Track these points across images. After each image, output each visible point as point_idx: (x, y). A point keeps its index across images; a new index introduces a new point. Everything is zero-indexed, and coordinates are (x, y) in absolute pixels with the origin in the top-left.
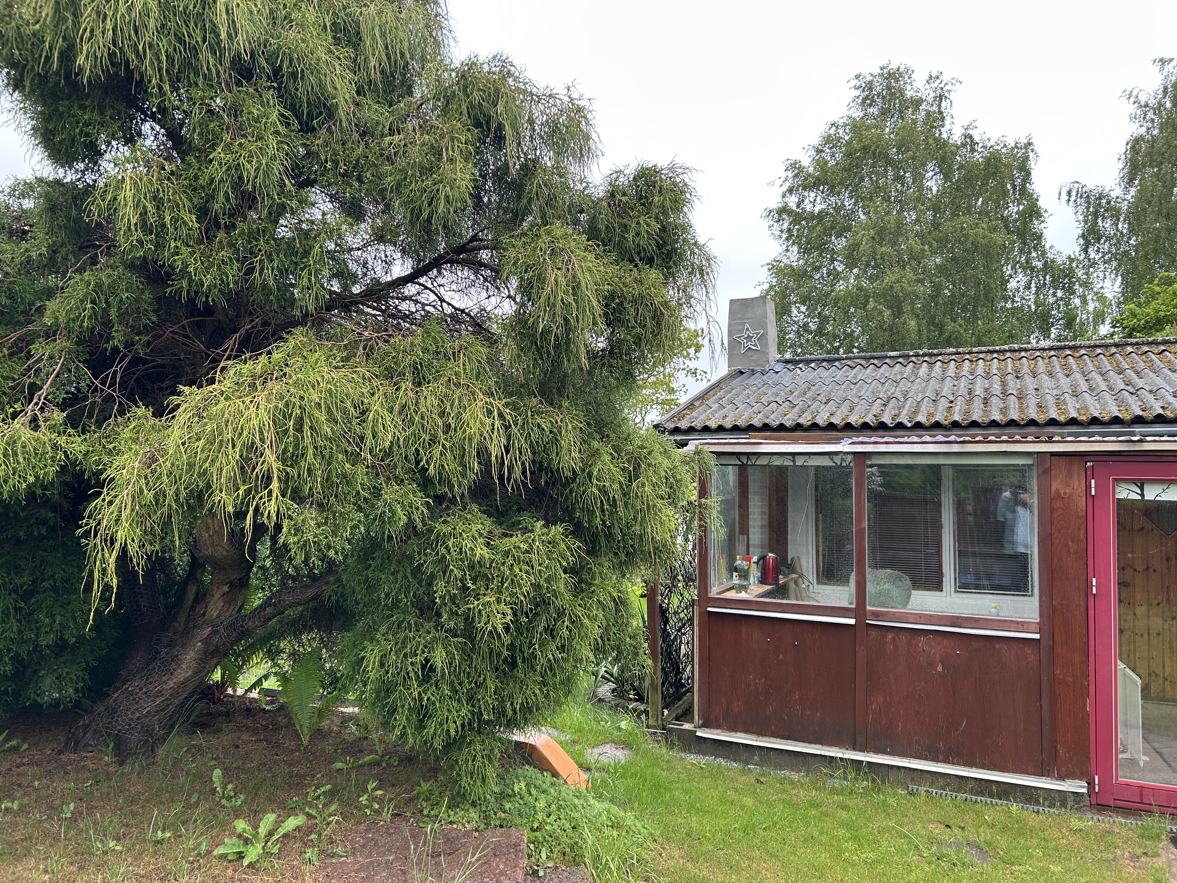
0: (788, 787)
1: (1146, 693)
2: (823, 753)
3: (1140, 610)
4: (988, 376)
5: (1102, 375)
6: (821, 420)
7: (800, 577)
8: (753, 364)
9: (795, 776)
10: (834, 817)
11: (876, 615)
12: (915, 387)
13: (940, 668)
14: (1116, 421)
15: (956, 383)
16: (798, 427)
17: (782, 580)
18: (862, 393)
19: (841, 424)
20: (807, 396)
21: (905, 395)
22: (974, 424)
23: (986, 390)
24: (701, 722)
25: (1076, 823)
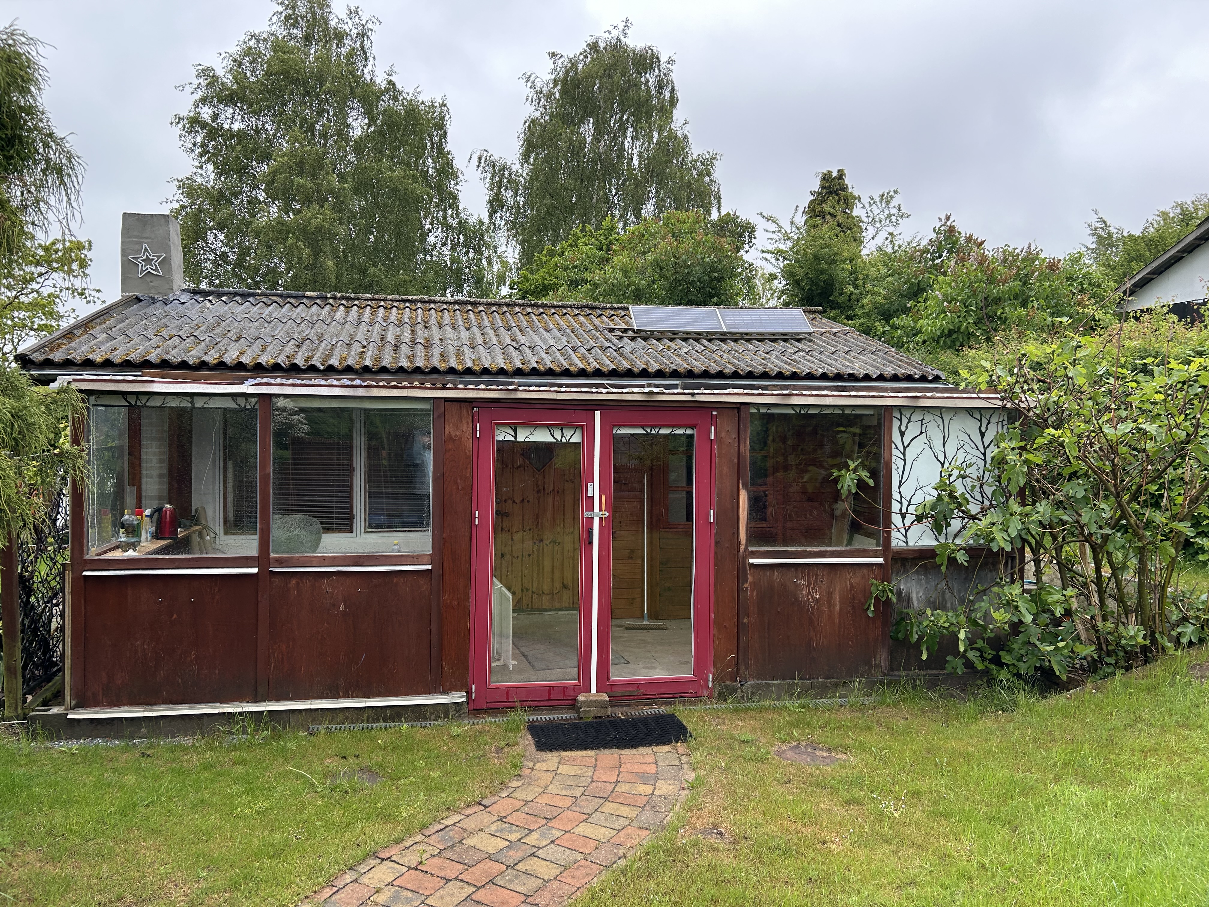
0: (179, 754)
1: (518, 608)
2: (221, 711)
3: (517, 537)
4: (400, 323)
5: (495, 330)
6: (230, 358)
7: (204, 528)
8: (153, 291)
9: (188, 741)
10: (228, 775)
11: (280, 562)
12: (331, 329)
13: (342, 608)
14: (502, 372)
15: (370, 328)
16: (203, 365)
17: (181, 533)
18: (276, 333)
19: (252, 364)
20: (215, 332)
21: (320, 337)
22: (384, 370)
23: (397, 337)
24: (74, 702)
25: (456, 730)
